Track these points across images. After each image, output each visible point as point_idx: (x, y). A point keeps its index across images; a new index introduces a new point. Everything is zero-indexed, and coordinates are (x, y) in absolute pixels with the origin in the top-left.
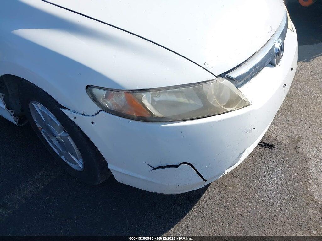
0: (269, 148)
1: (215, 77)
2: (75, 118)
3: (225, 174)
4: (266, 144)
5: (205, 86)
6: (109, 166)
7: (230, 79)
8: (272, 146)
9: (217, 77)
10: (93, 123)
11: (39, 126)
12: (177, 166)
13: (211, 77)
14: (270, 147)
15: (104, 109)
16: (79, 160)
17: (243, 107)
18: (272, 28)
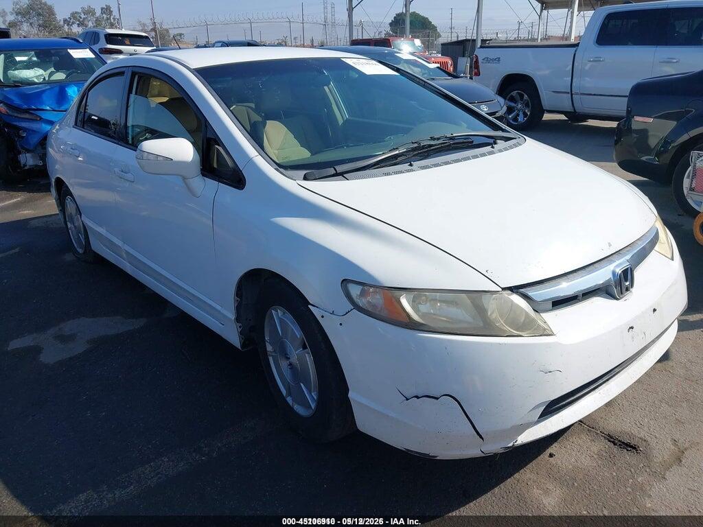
0: (627, 450)
1: (501, 290)
2: (323, 317)
3: (517, 443)
4: (623, 443)
5: (485, 297)
6: (351, 395)
7: (526, 297)
8: (635, 448)
9: (504, 289)
10: (341, 324)
11: (269, 348)
12: (437, 399)
13: (494, 288)
14: (629, 449)
15: (357, 307)
16: (313, 394)
17: (541, 336)
18: (610, 245)
